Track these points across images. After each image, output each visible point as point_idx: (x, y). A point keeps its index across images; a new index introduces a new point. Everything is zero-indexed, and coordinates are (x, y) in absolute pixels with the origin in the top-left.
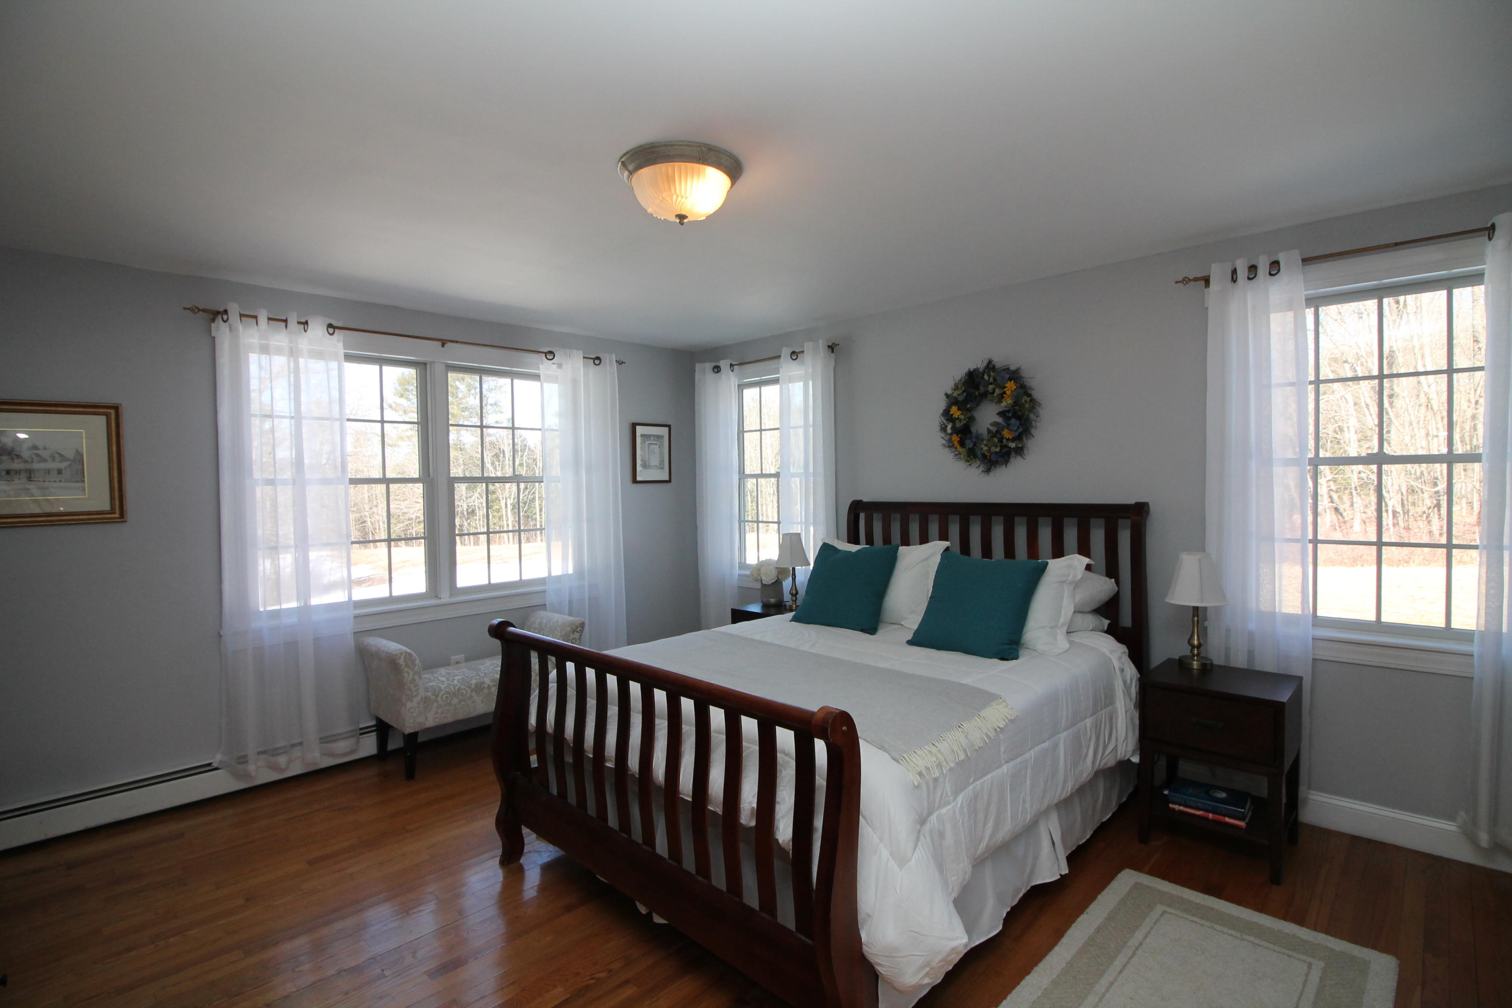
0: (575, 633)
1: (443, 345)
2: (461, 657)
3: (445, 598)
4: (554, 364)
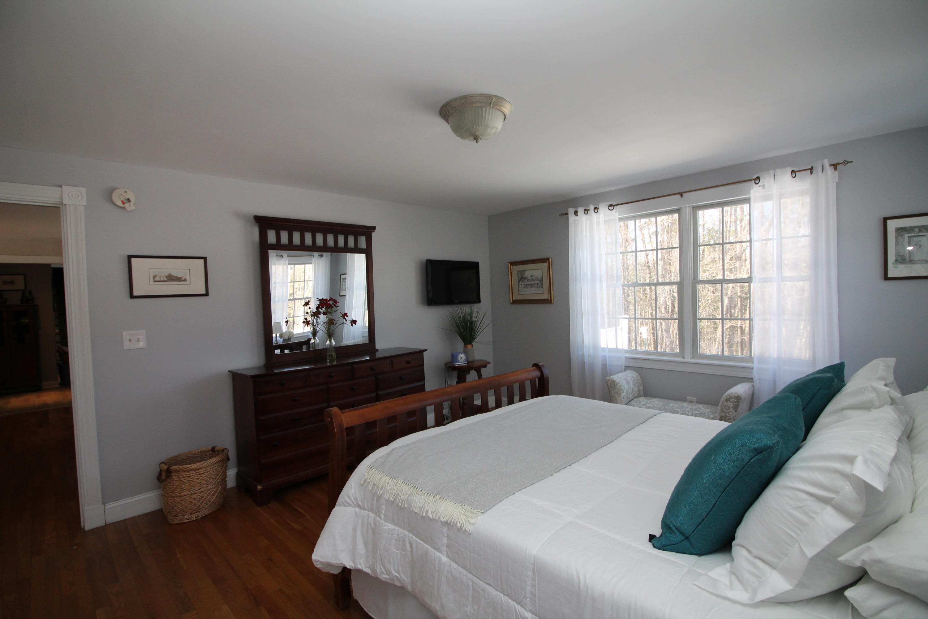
0: (728, 402)
1: (682, 196)
2: (694, 399)
3: (688, 359)
4: (760, 186)
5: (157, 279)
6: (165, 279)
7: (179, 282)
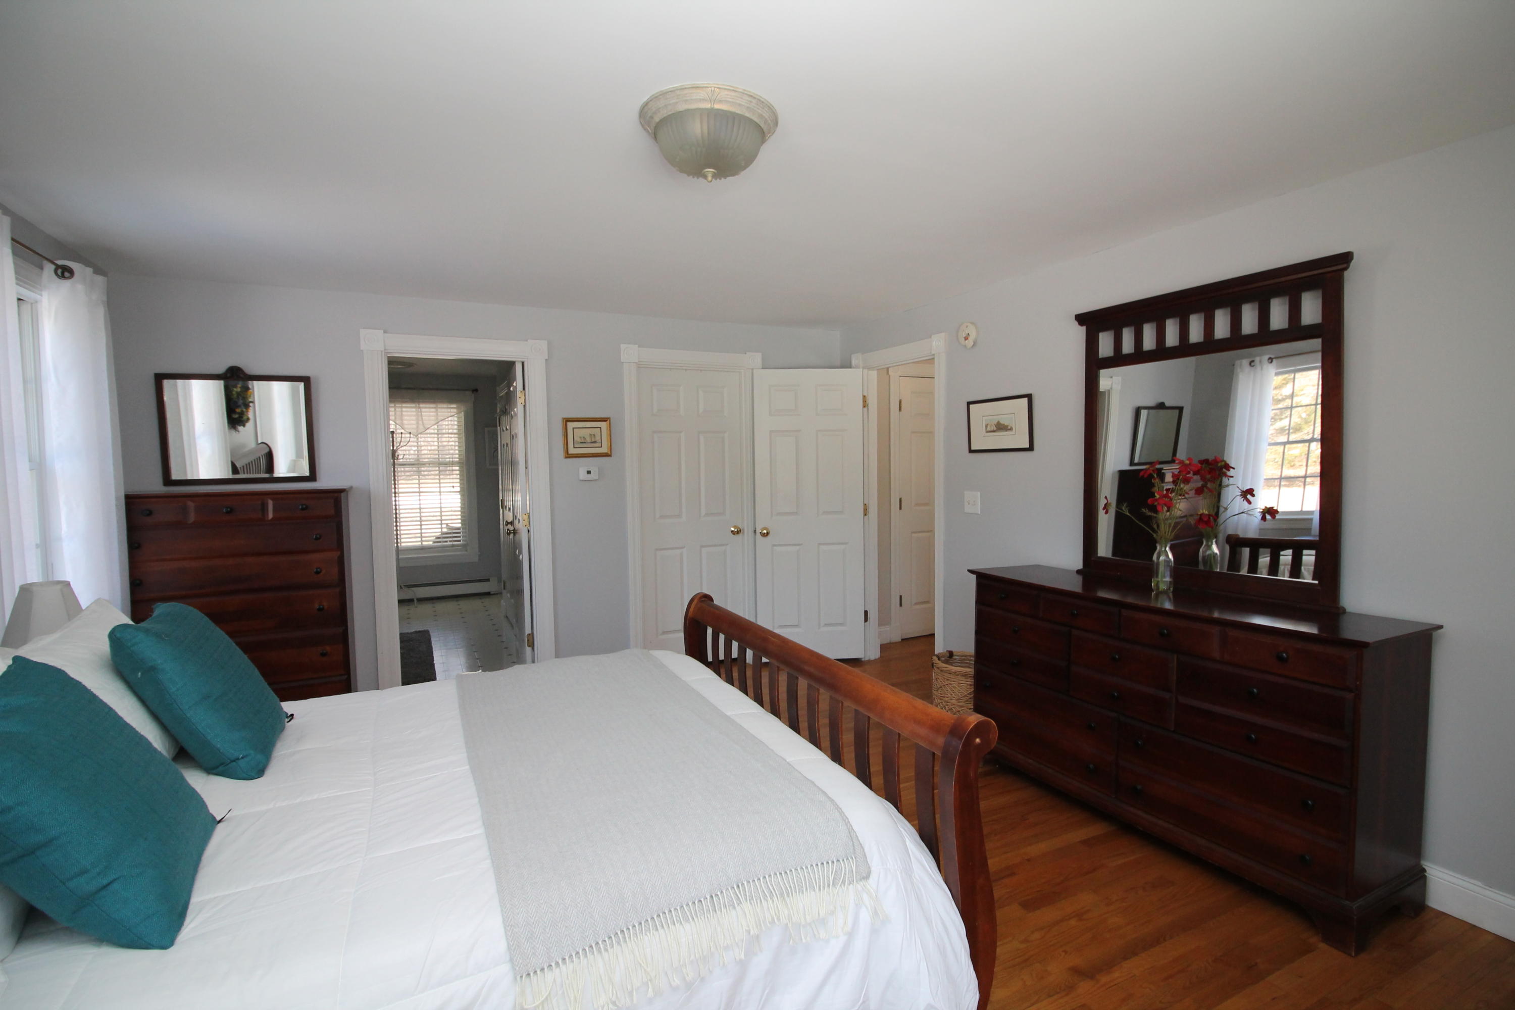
5: (989, 429)
6: (995, 429)
7: (1006, 431)
